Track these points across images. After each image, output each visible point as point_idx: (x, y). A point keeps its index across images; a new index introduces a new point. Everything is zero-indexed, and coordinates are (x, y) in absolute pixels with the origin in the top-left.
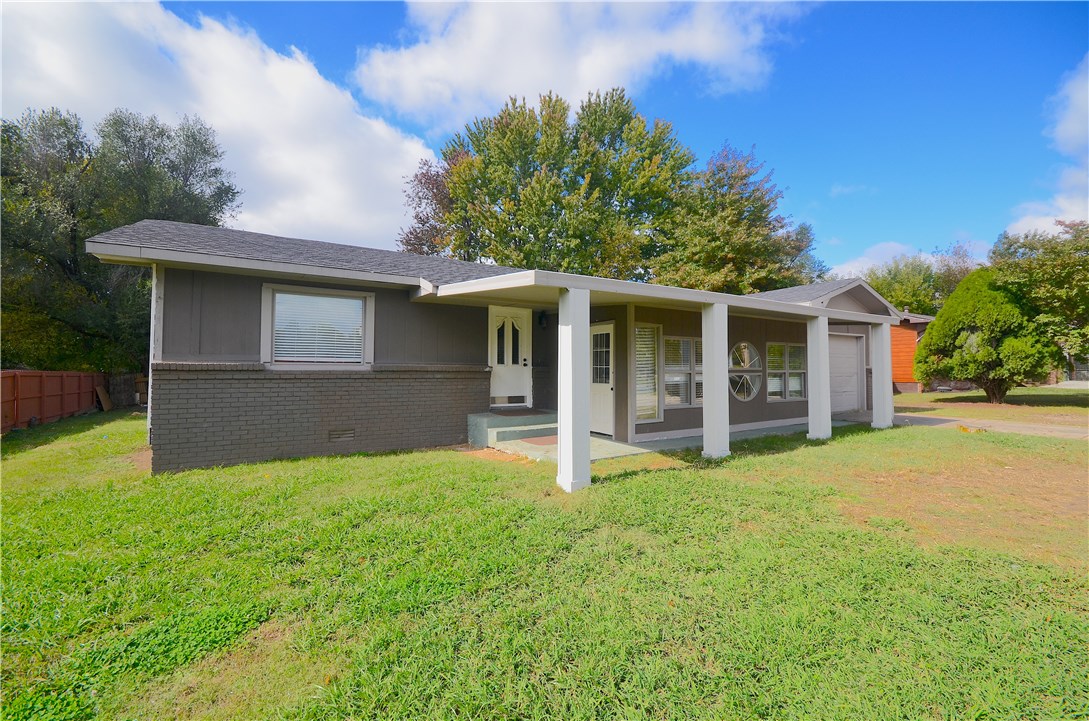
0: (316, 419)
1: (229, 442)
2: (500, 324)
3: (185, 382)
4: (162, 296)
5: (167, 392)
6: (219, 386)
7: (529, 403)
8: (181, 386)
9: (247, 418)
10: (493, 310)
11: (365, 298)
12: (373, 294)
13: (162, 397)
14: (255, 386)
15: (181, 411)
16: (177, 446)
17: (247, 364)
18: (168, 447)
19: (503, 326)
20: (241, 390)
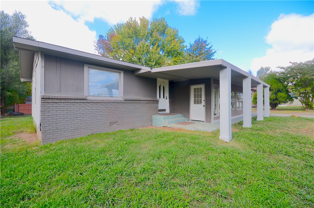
0: (105, 118)
1: (74, 129)
2: (159, 85)
3: (55, 104)
4: (44, 66)
5: (48, 108)
6: (69, 105)
7: (168, 111)
8: (54, 105)
9: (80, 118)
10: (158, 79)
11: (120, 73)
12: (123, 72)
13: (46, 110)
14: (83, 105)
15: (54, 116)
16: (52, 131)
17: (80, 97)
18: (49, 131)
19: (160, 86)
20: (78, 107)
